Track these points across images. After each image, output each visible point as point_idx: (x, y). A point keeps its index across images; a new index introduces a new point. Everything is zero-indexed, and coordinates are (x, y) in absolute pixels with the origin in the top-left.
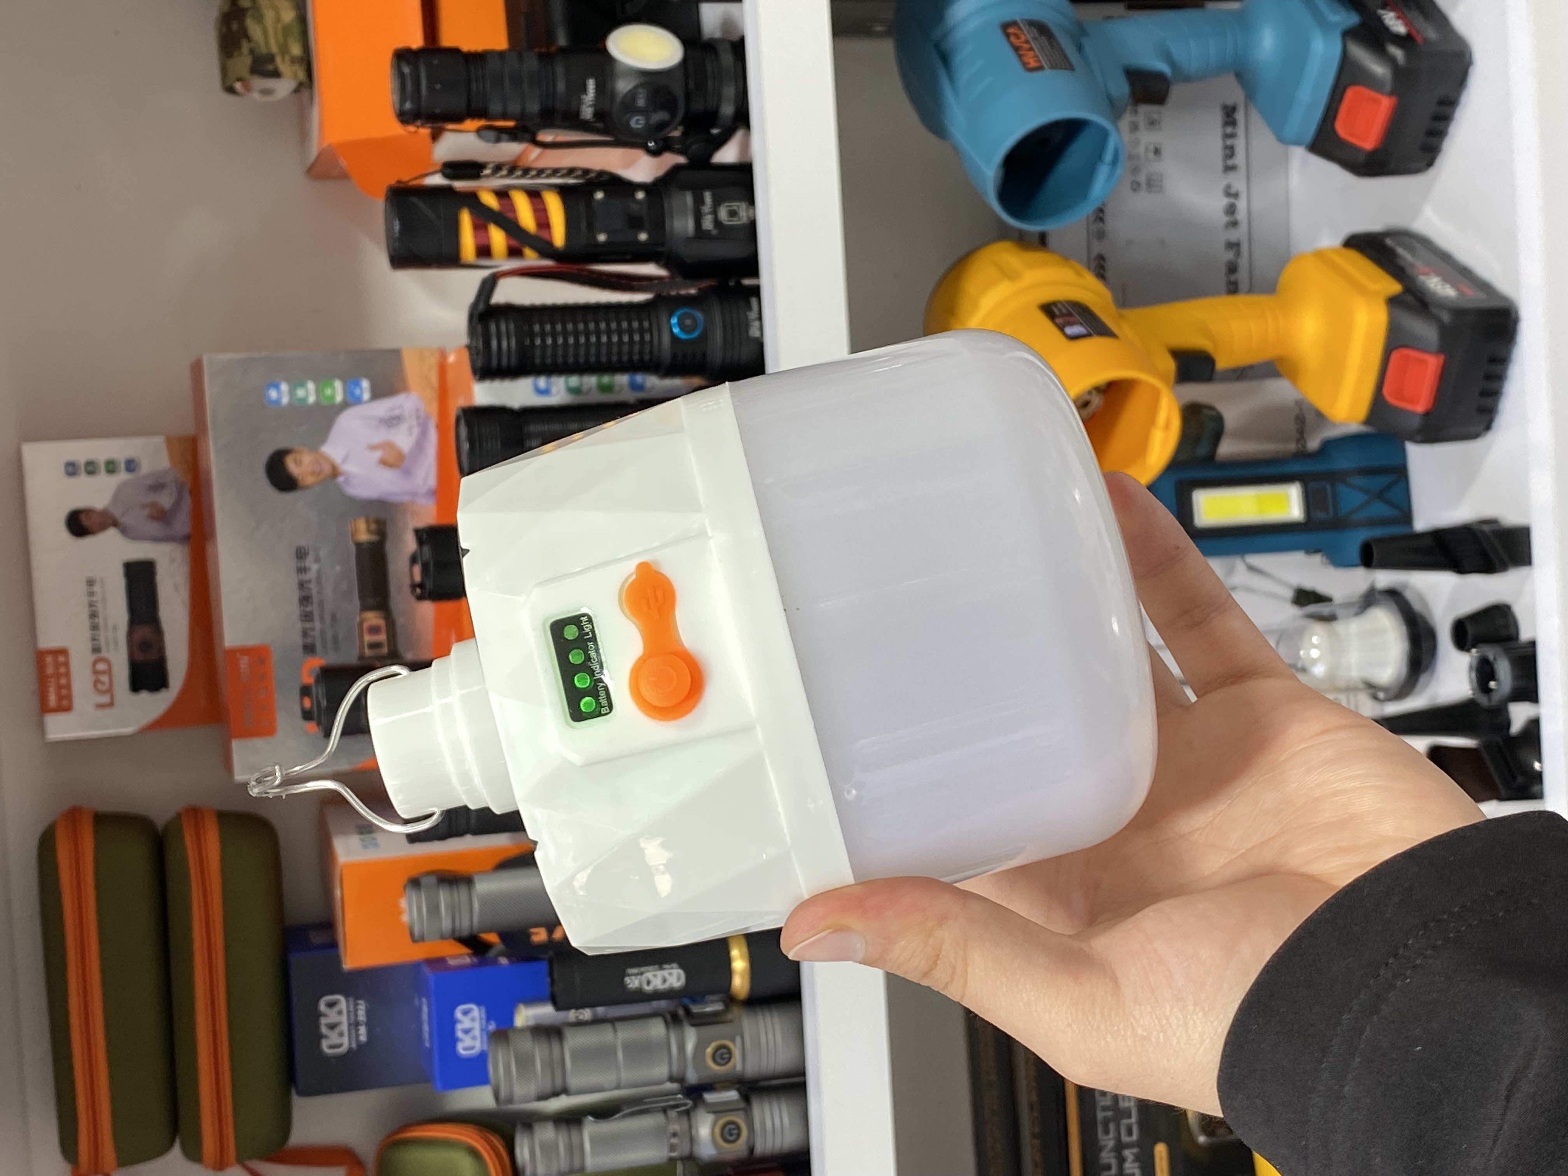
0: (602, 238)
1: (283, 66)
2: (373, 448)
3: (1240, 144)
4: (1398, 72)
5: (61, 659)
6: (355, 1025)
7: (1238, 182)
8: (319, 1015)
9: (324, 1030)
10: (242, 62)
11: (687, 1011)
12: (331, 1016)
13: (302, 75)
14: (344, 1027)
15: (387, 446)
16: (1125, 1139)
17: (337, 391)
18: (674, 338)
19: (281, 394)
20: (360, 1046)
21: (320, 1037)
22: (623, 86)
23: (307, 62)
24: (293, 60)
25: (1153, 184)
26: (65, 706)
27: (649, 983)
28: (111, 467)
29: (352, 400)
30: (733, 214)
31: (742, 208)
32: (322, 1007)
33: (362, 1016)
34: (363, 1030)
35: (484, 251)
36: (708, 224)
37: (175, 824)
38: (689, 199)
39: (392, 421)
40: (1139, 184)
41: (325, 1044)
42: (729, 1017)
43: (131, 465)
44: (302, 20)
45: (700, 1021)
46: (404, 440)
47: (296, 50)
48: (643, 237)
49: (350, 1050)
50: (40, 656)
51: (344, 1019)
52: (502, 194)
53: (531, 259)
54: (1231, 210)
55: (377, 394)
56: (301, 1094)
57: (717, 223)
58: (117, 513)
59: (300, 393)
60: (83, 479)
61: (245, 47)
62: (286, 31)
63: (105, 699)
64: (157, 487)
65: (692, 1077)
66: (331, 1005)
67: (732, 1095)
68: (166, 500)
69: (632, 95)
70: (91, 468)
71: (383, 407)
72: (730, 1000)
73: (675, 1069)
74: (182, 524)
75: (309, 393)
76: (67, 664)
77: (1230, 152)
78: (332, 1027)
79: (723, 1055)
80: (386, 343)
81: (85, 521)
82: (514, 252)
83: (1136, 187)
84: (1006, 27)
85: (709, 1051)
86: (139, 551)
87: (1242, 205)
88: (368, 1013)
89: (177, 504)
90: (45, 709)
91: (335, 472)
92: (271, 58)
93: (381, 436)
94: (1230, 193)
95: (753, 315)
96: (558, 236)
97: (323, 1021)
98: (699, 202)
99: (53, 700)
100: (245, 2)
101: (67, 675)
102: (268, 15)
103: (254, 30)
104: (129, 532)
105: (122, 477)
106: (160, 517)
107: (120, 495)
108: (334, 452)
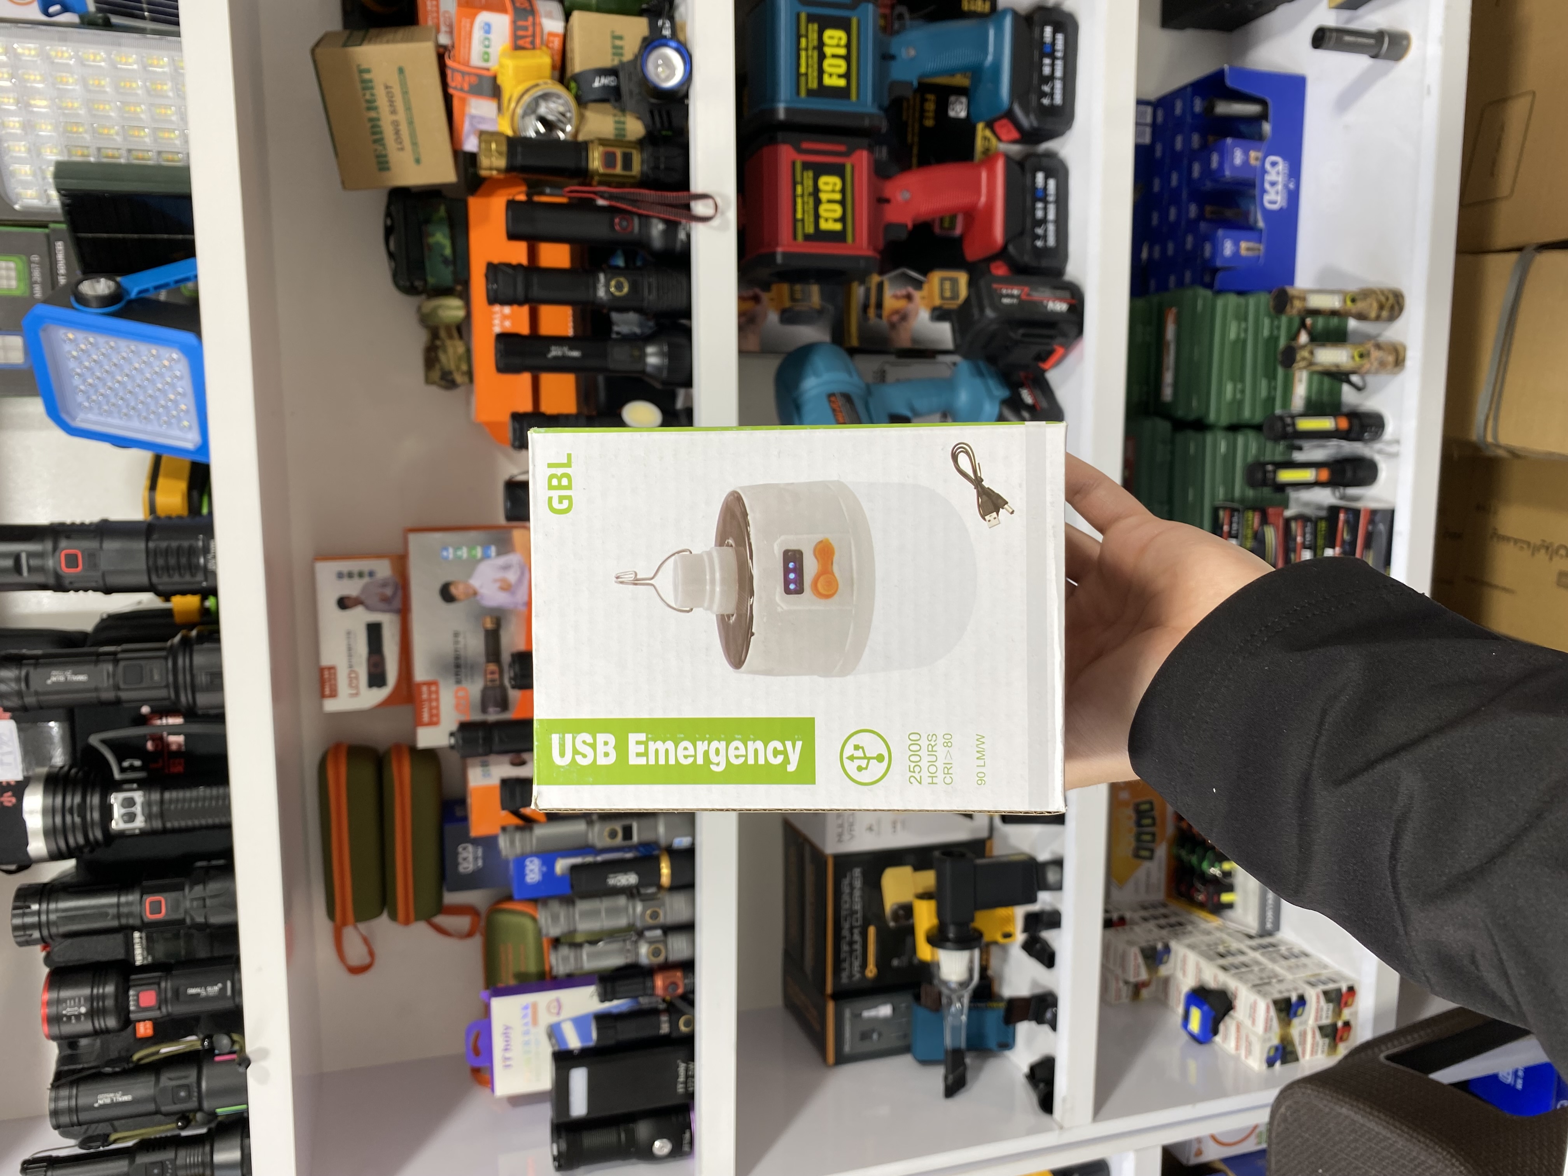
1: (458, 379)
2: (496, 581)
5: (332, 671)
8: (458, 854)
9: (460, 860)
10: (436, 373)
11: (638, 892)
12: (464, 854)
13: (466, 380)
14: (471, 860)
15: (503, 580)
16: (855, 924)
17: (479, 552)
19: (450, 553)
20: (478, 869)
23: (470, 374)
24: (463, 373)
26: (334, 694)
27: (620, 881)
28: (361, 575)
29: (486, 557)
32: (460, 849)
33: (480, 854)
34: (480, 861)
37: (388, 752)
39: (506, 567)
41: (460, 868)
42: (659, 896)
43: (371, 574)
44: (468, 351)
45: (645, 899)
46: (511, 577)
47: (464, 367)
50: (322, 670)
51: (471, 856)
55: (499, 553)
56: (448, 889)
58: (363, 597)
59: (459, 553)
60: (346, 582)
61: (438, 367)
62: (460, 359)
63: (354, 692)
64: (384, 584)
65: (639, 924)
66: (464, 849)
67: (658, 933)
68: (389, 592)
70: (350, 575)
71: (503, 560)
72: (660, 887)
73: (631, 921)
74: (397, 603)
75: (464, 553)
76: (335, 674)
78: (465, 859)
79: (655, 915)
81: (347, 602)
84: (831, 396)
85: (649, 912)
88: (484, 852)
89: (395, 594)
90: (323, 696)
91: (475, 593)
92: (450, 373)
93: (500, 575)
97: (460, 856)
99: (327, 691)
100: (438, 343)
101: (335, 679)
102: (450, 351)
103: (443, 357)
104: (369, 608)
105: (366, 580)
106: (385, 600)
107: (365, 589)
108: (475, 582)
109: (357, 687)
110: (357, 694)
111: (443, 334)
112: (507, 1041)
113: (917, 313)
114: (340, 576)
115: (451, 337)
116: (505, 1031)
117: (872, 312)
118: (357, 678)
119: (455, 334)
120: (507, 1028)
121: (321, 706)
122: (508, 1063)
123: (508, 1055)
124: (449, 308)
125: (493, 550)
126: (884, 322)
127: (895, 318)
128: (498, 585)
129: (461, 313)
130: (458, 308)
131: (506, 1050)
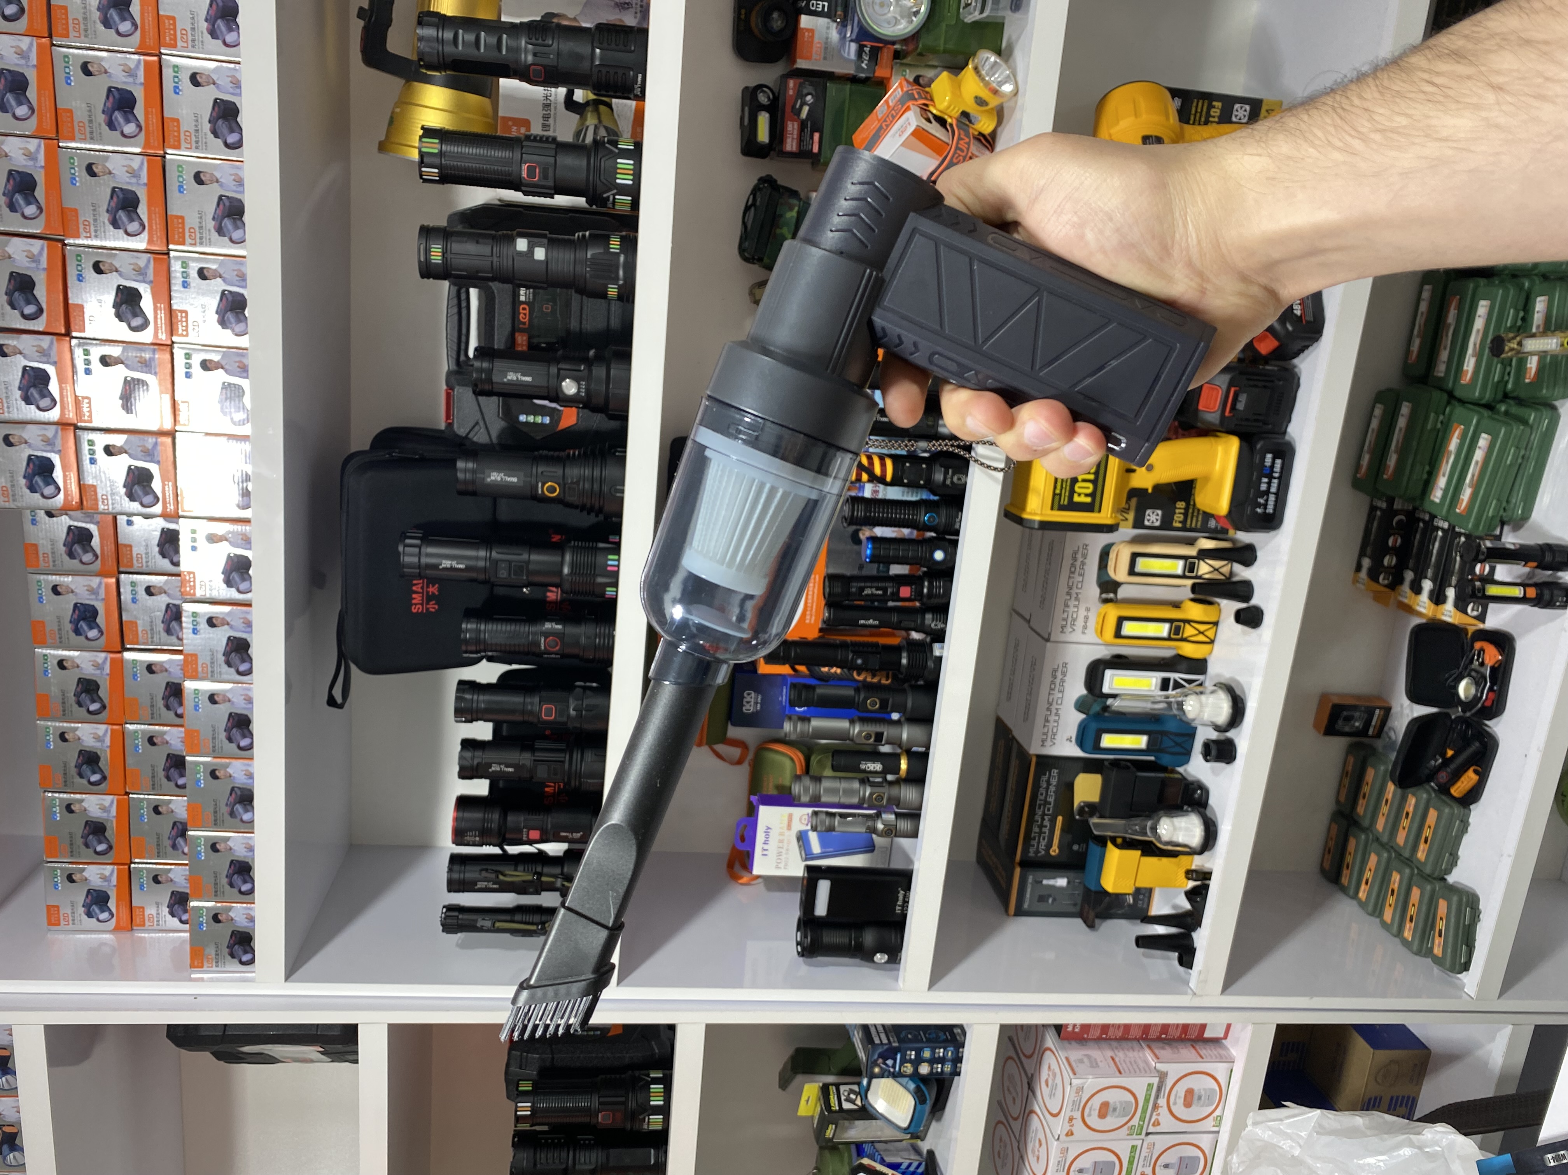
6: (756, 703)
8: (744, 697)
9: (745, 703)
12: (748, 699)
14: (752, 703)
16: (1046, 812)
20: (757, 712)
21: (743, 705)
27: (869, 767)
30: (959, 479)
31: (963, 478)
32: (745, 695)
33: (759, 700)
34: (759, 706)
36: (948, 481)
38: (943, 471)
41: (744, 708)
42: (897, 783)
48: (922, 481)
49: (753, 713)
51: (752, 700)
56: (732, 724)
57: (952, 482)
66: (749, 694)
72: (898, 777)
78: (748, 702)
88: (762, 700)
97: (745, 700)
98: (946, 474)
112: (766, 840)
116: (766, 831)
120: (768, 829)
122: (766, 852)
123: (767, 847)
131: (766, 843)
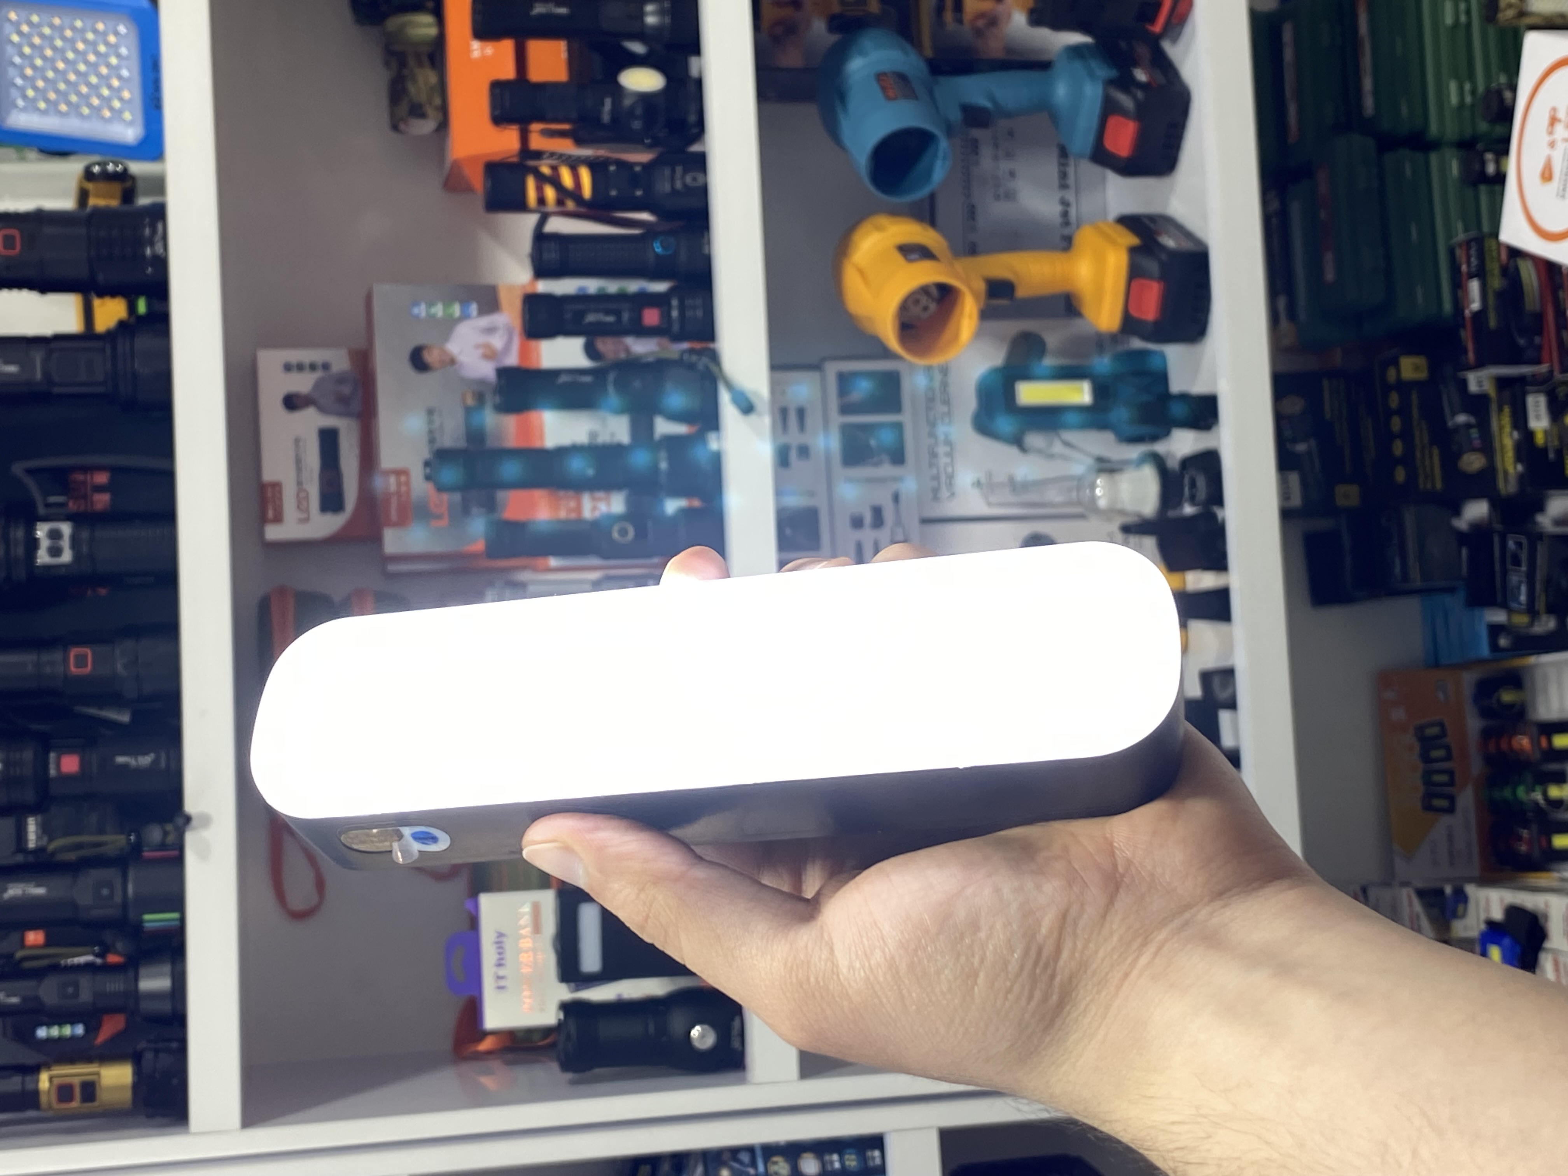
0: (613, 193)
1: (430, 111)
2: (478, 346)
3: (1071, 171)
4: (1139, 105)
5: (277, 489)
7: (1070, 196)
10: (404, 108)
13: (440, 116)
15: (487, 346)
17: (456, 310)
18: (657, 256)
19: (421, 310)
22: (627, 102)
23: (444, 110)
24: (436, 108)
25: (1010, 196)
26: (278, 519)
28: (313, 367)
29: (465, 316)
30: (694, 179)
31: (700, 177)
35: (541, 201)
36: (679, 185)
38: (667, 172)
39: (490, 330)
40: (999, 196)
43: (326, 366)
44: (442, 82)
46: (497, 342)
47: (438, 101)
48: (639, 193)
50: (263, 486)
52: (555, 169)
53: (570, 205)
54: (1065, 214)
55: (482, 312)
57: (685, 185)
58: (315, 396)
59: (433, 310)
60: (294, 375)
61: (405, 98)
62: (431, 89)
63: (304, 515)
64: (341, 379)
68: (346, 390)
69: (632, 108)
70: (300, 367)
71: (485, 321)
74: (356, 405)
75: (438, 310)
76: (280, 492)
77: (1063, 175)
80: (489, 280)
81: (295, 401)
82: (560, 202)
83: (997, 197)
84: (880, 77)
86: (329, 421)
87: (1073, 212)
89: (354, 393)
90: (264, 519)
91: (453, 361)
92: (421, 105)
93: (483, 339)
94: (1065, 203)
95: (706, 240)
96: (587, 191)
98: (673, 171)
99: (270, 514)
100: (405, 72)
101: (281, 499)
102: (421, 79)
103: (412, 89)
104: (322, 410)
105: (318, 374)
106: (343, 400)
107: (318, 385)
108: (454, 347)
109: (307, 510)
110: (307, 520)
111: (411, 61)
112: (500, 954)
113: (1009, 16)
114: (288, 368)
115: (420, 65)
116: (497, 940)
117: (949, 16)
118: (307, 498)
119: (426, 61)
120: (501, 935)
121: (261, 533)
122: (502, 983)
123: (501, 972)
124: (420, 25)
125: (474, 308)
126: (967, 27)
127: (980, 23)
128: (480, 352)
129: (433, 31)
130: (429, 25)
131: (499, 965)
